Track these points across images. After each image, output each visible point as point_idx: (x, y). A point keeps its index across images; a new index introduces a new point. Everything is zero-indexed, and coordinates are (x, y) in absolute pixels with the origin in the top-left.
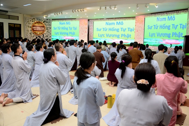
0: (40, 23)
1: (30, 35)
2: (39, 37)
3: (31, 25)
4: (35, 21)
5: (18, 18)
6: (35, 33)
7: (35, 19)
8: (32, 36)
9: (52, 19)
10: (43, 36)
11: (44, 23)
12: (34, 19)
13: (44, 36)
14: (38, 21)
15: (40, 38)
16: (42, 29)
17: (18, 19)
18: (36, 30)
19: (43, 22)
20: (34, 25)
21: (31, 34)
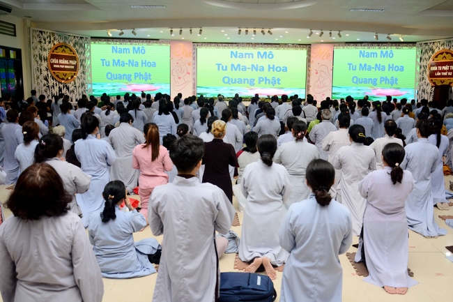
0: (66, 47)
1: (46, 82)
2: (66, 86)
3: (46, 54)
4: (56, 42)
5: (15, 29)
6: (57, 76)
7: (56, 35)
8: (50, 85)
9: (92, 38)
10: (75, 83)
11: (74, 46)
12: (53, 34)
13: (77, 85)
14: (61, 41)
15: (67, 92)
16: (71, 65)
17: (15, 32)
18: (58, 66)
19: (72, 45)
20: (55, 53)
21: (46, 79)
